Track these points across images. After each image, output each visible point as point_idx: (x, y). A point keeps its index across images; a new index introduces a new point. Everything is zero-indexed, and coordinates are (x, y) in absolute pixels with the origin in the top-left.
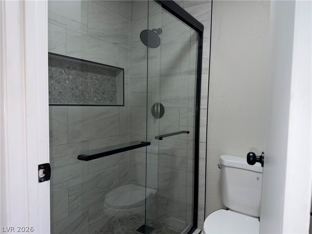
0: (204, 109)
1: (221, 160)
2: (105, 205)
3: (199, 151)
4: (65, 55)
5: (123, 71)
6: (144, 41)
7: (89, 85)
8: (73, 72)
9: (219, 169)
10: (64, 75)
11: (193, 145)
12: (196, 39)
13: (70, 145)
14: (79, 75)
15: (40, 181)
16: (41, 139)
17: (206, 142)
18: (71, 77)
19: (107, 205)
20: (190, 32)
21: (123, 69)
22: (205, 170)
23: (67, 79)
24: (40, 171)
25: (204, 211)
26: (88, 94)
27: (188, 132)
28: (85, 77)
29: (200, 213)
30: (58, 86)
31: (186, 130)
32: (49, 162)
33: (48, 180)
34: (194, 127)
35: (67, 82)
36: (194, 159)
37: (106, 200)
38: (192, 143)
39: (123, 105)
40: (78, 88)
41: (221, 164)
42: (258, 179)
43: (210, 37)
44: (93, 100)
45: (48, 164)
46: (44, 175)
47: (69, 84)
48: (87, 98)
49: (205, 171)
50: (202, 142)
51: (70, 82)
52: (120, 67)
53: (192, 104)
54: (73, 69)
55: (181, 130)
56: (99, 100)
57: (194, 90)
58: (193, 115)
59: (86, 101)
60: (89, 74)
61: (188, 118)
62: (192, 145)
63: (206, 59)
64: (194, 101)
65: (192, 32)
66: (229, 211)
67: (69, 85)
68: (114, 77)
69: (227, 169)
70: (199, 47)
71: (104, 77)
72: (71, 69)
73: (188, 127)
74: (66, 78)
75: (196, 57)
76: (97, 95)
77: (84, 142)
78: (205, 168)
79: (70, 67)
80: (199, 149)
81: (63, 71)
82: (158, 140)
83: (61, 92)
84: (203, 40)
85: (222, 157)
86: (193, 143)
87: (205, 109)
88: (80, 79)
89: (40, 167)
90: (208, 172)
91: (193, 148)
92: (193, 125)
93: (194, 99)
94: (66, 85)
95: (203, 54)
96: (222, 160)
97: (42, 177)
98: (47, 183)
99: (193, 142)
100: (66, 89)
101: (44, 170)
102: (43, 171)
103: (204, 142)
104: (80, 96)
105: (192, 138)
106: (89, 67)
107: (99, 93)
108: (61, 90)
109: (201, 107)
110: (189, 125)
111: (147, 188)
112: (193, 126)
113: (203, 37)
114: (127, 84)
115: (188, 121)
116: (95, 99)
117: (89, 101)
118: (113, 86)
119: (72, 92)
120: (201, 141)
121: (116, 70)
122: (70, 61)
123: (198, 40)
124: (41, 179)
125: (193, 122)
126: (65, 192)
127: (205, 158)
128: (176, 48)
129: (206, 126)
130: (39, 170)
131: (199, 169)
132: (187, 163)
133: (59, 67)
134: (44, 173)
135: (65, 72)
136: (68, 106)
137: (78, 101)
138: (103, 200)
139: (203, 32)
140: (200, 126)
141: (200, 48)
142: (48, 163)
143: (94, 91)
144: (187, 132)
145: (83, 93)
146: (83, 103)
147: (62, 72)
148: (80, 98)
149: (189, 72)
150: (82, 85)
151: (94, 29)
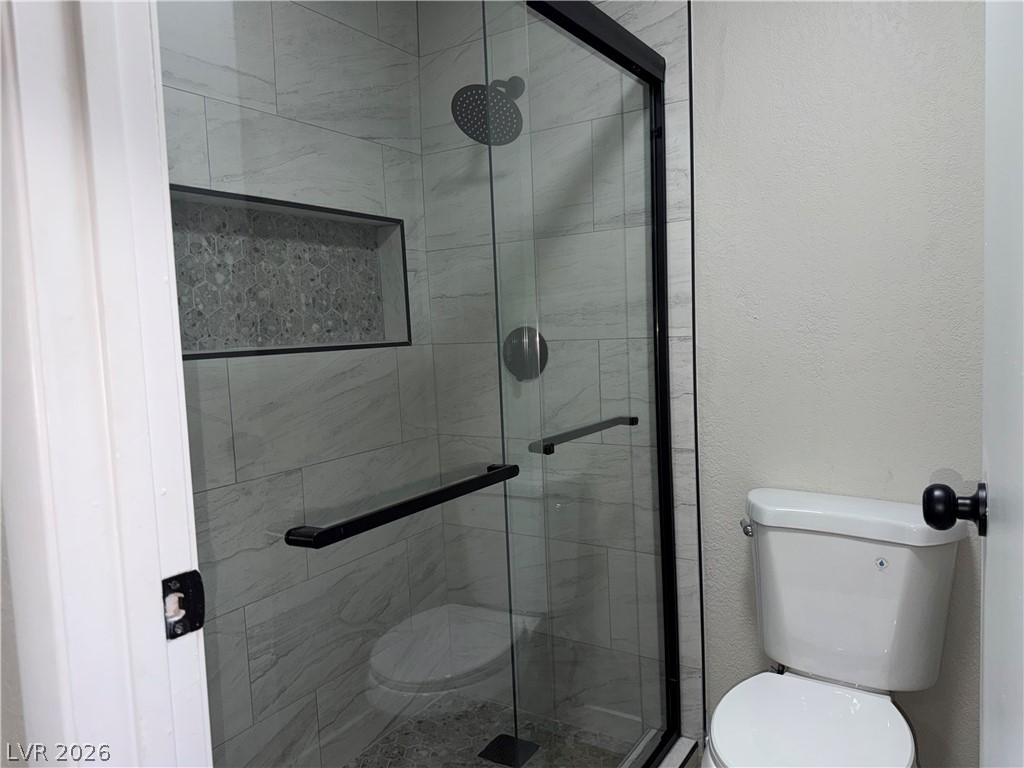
0: (682, 339)
1: (750, 508)
2: (371, 678)
3: (674, 480)
4: (208, 188)
5: (399, 228)
6: (466, 124)
7: (291, 282)
8: (237, 243)
9: (746, 537)
10: (206, 256)
11: (652, 461)
12: (642, 107)
13: (243, 489)
14: (257, 250)
15: (172, 634)
16: (164, 489)
17: (693, 448)
18: (230, 260)
19: (377, 678)
20: (621, 84)
21: (400, 222)
22: (696, 541)
23: (219, 265)
24: (167, 599)
25: (701, 680)
26: (291, 311)
27: (633, 421)
28: (277, 255)
29: (690, 686)
30: (190, 292)
31: (625, 413)
32: (196, 567)
33: (198, 628)
34: (650, 402)
35: (220, 278)
36: (658, 506)
37: (373, 660)
38: (648, 455)
39: (406, 340)
40: (255, 294)
41: (751, 520)
42: (882, 564)
43: (688, 97)
44: (307, 332)
45: (194, 573)
46: (183, 612)
47: (225, 283)
48: (288, 325)
49: (697, 547)
50: (682, 451)
51: (227, 276)
52: (388, 216)
53: (640, 325)
54: (235, 232)
55: (609, 414)
56: (328, 331)
57: (644, 276)
58: (646, 359)
59: (286, 336)
60: (289, 245)
61: (629, 374)
62: (646, 460)
63: (680, 170)
64: (645, 313)
65: (628, 82)
66: (786, 676)
67: (227, 287)
68: (372, 250)
69: (773, 537)
70: (652, 132)
71: (340, 250)
72: (228, 234)
73: (629, 403)
74: (215, 265)
75: (646, 167)
76: (319, 315)
77: (289, 473)
78: (696, 536)
79: (225, 226)
80: (674, 475)
81: (204, 240)
82: (540, 455)
83: (200, 314)
84: (666, 106)
85: (755, 497)
86: (652, 455)
87: (684, 339)
88: (262, 263)
89: (168, 586)
90: (706, 550)
91: (652, 471)
92: (647, 395)
93: (645, 308)
94: (215, 288)
95: (667, 156)
96: (753, 505)
97: (177, 619)
98: (195, 640)
99: (651, 451)
100: (217, 302)
101: (182, 595)
102: (177, 599)
103: (688, 450)
104: (265, 320)
105: (648, 437)
106: (286, 223)
107: (327, 308)
108: (201, 307)
109: (672, 332)
110: (632, 395)
111: (514, 617)
112: (647, 400)
113: (666, 97)
114: (415, 271)
115: (629, 382)
116: (315, 327)
117: (296, 334)
118: (371, 279)
119: (238, 311)
120: (677, 447)
121: (377, 227)
122: (224, 208)
123: (648, 110)
124: (174, 627)
125: (647, 384)
126: (237, 645)
127: (695, 503)
128: (575, 141)
129: (692, 397)
130: (164, 597)
131: (676, 542)
132: (634, 522)
133: (188, 228)
134: (182, 604)
135: (209, 243)
136: (229, 359)
137: (260, 339)
138: (361, 660)
139: (663, 82)
140: (671, 396)
141: (657, 135)
142: (193, 569)
143: (311, 301)
144: (628, 421)
145: (274, 311)
146: (276, 343)
147: (201, 246)
148: (266, 330)
149: (624, 220)
150: (269, 282)
151: (296, 92)
